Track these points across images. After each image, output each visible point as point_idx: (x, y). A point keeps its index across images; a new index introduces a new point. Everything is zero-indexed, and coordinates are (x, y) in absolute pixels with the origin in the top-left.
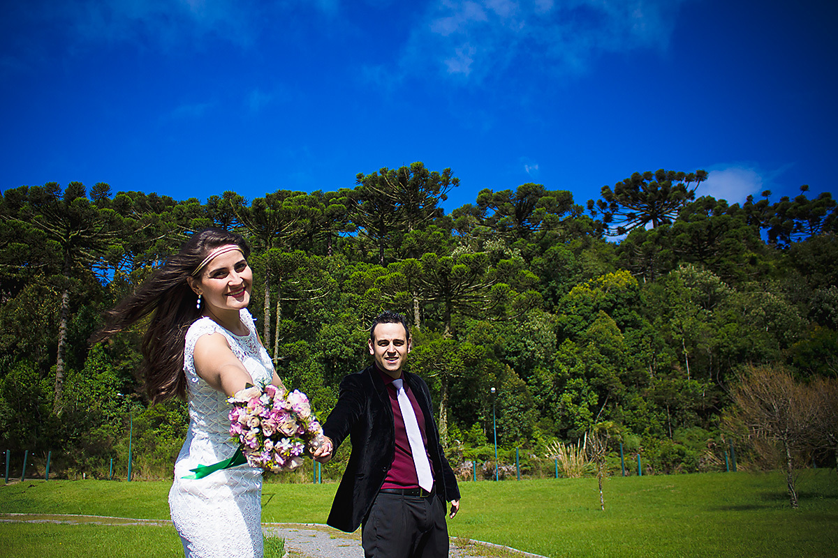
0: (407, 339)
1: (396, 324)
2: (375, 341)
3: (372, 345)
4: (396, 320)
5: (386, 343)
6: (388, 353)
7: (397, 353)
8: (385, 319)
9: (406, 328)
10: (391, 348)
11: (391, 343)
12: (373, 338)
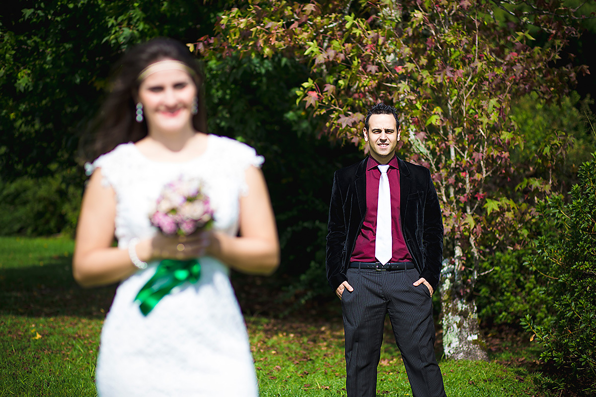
0: (397, 128)
1: (388, 115)
2: (369, 130)
3: (367, 133)
4: (388, 112)
5: (379, 131)
6: (380, 139)
7: (388, 140)
8: (378, 110)
9: (397, 118)
10: (383, 136)
11: (383, 132)
12: (367, 126)
